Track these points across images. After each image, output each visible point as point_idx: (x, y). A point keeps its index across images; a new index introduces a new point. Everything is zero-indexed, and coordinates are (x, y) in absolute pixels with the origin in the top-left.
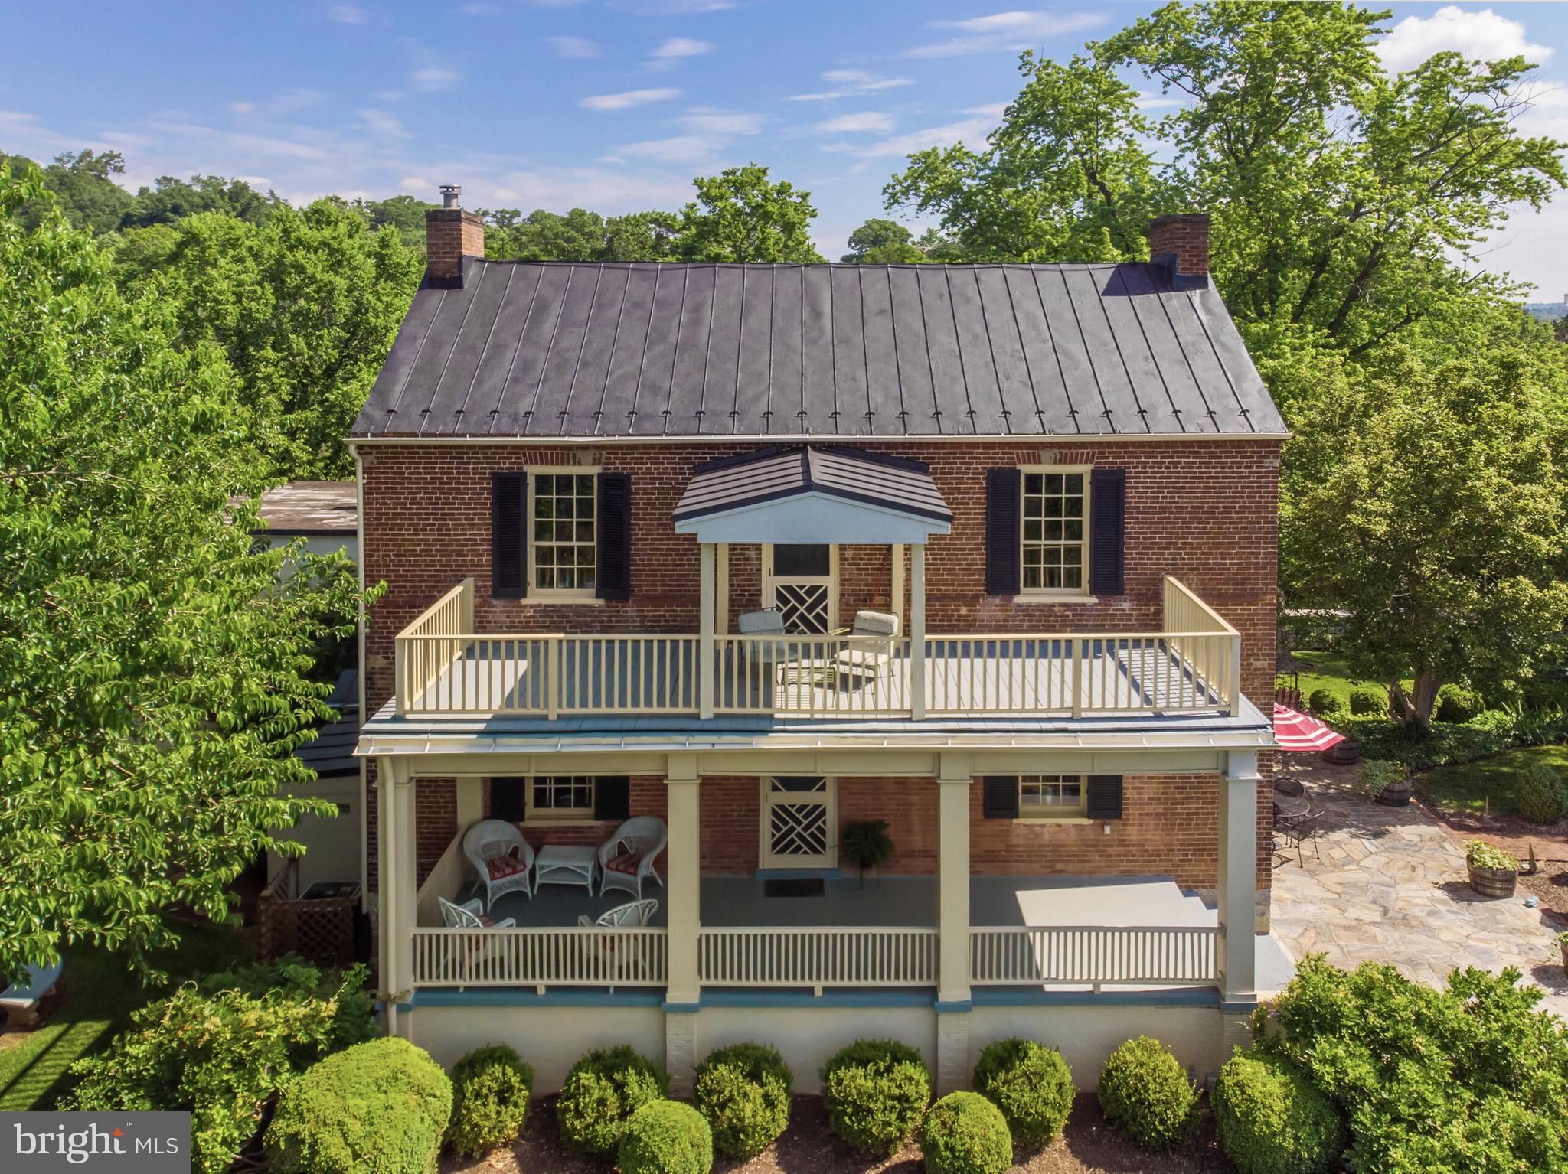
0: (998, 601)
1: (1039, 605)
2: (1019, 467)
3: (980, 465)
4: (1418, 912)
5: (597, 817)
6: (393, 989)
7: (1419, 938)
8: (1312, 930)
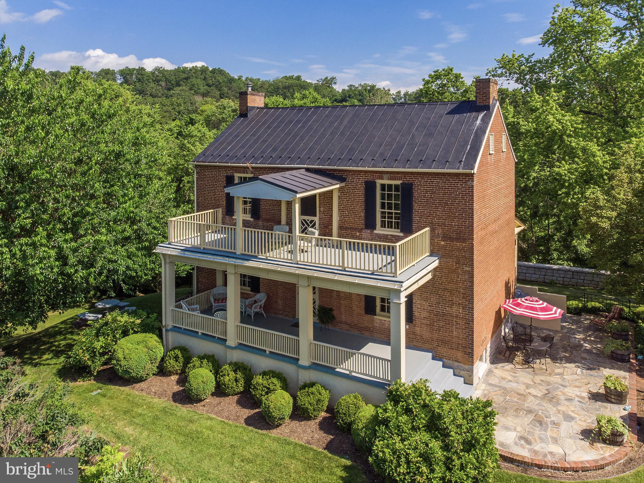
0: (369, 232)
1: (383, 234)
2: (376, 181)
3: (363, 179)
4: (562, 398)
5: (251, 291)
6: (164, 324)
7: (547, 406)
8: (502, 391)
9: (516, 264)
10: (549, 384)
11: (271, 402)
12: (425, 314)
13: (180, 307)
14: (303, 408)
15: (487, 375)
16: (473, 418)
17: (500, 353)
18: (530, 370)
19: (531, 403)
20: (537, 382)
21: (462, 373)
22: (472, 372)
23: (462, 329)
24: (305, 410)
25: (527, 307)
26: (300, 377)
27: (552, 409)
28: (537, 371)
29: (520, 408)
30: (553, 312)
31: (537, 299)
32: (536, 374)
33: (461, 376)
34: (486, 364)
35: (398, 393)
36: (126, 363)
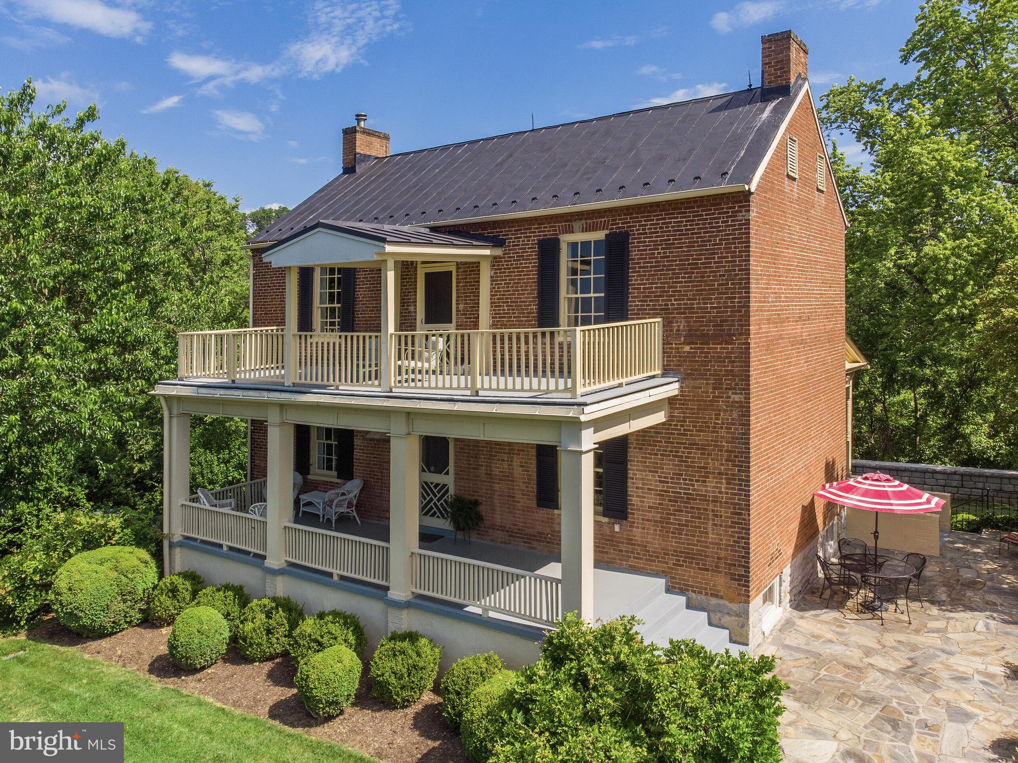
2: (560, 237)
4: (945, 675)
5: (339, 477)
6: (166, 531)
7: (910, 689)
8: (812, 659)
9: (850, 436)
10: (914, 648)
11: (313, 667)
12: (651, 500)
13: (196, 500)
14: (379, 682)
15: (780, 630)
16: (727, 695)
17: (813, 593)
18: (876, 623)
19: (874, 684)
20: (886, 643)
21: (726, 619)
22: (747, 618)
23: (726, 526)
24: (383, 686)
25: (866, 493)
26: (390, 624)
27: (920, 697)
28: (888, 625)
29: (849, 693)
30: (924, 499)
31: (888, 477)
32: (887, 630)
33: (723, 628)
34: (781, 609)
35: (564, 640)
36: (71, 598)
